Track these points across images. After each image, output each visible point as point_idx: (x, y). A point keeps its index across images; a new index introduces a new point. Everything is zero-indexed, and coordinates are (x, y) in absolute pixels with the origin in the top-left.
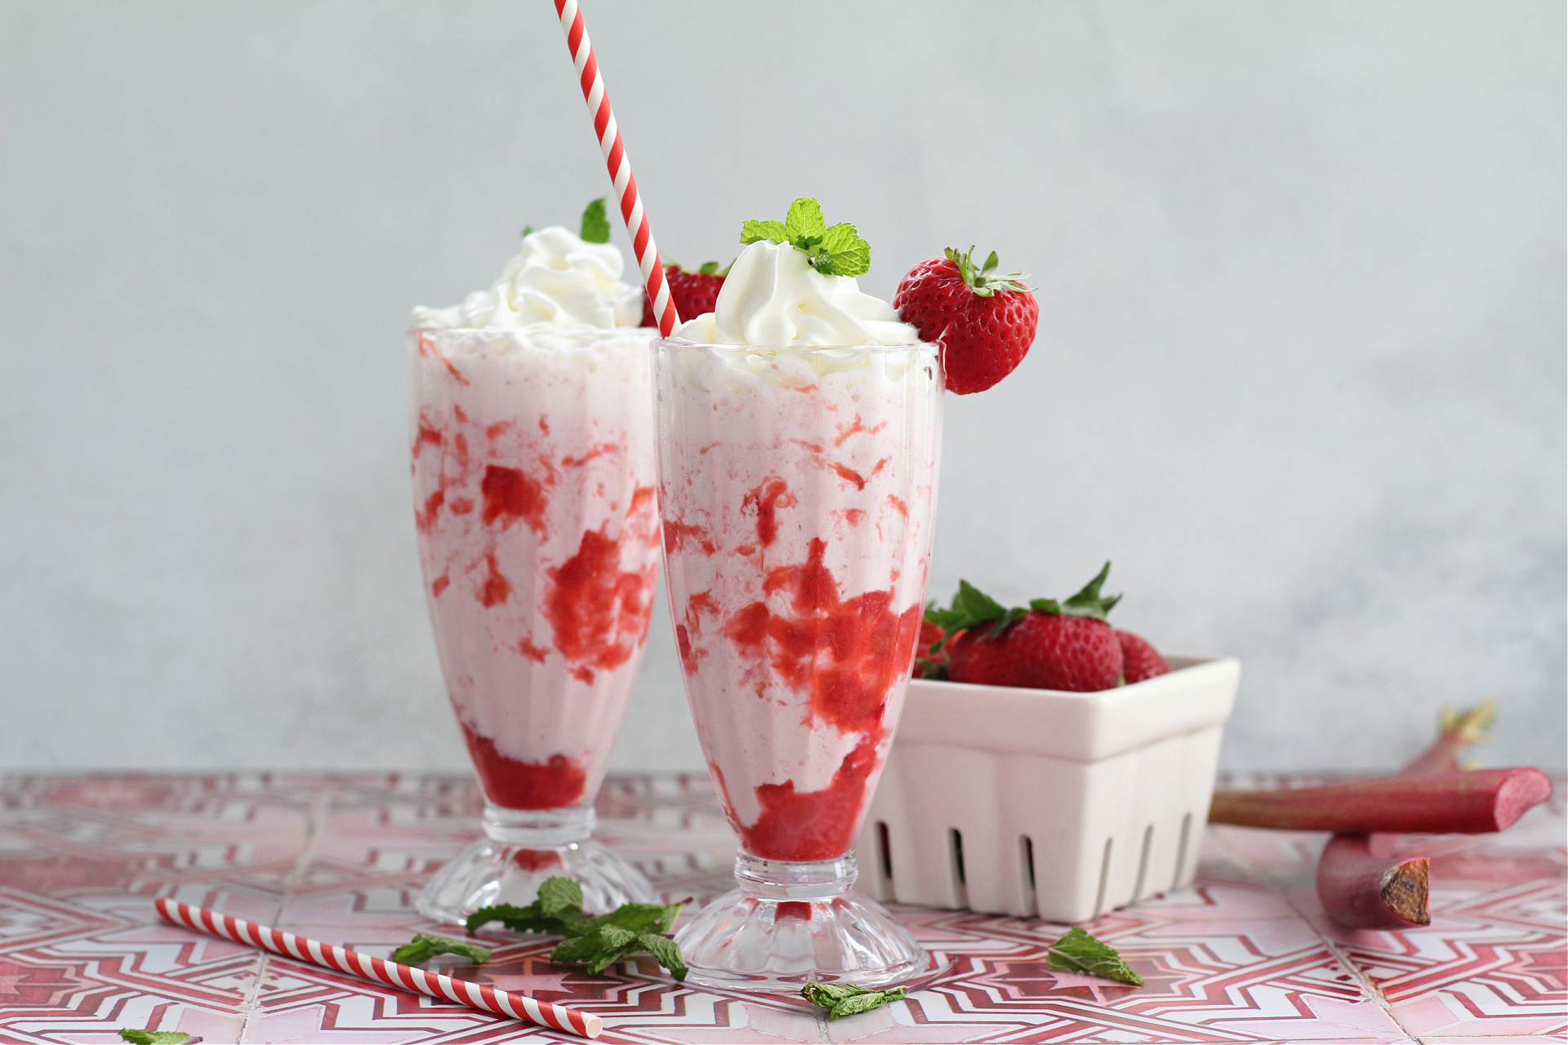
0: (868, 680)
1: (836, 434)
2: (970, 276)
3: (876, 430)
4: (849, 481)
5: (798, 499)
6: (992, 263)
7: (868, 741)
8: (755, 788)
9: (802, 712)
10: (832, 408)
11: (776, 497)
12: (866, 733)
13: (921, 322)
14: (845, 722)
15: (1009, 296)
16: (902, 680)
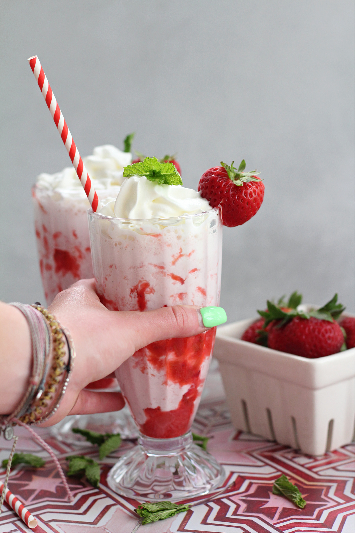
0: (191, 362)
1: (172, 259)
2: (232, 175)
3: (190, 254)
4: (177, 281)
5: (155, 290)
6: (243, 167)
7: (194, 387)
8: (143, 409)
9: (163, 379)
10: (169, 245)
11: (145, 290)
12: (193, 384)
13: (210, 198)
14: (182, 381)
15: (250, 184)
16: (208, 359)
